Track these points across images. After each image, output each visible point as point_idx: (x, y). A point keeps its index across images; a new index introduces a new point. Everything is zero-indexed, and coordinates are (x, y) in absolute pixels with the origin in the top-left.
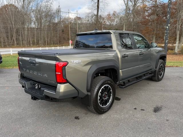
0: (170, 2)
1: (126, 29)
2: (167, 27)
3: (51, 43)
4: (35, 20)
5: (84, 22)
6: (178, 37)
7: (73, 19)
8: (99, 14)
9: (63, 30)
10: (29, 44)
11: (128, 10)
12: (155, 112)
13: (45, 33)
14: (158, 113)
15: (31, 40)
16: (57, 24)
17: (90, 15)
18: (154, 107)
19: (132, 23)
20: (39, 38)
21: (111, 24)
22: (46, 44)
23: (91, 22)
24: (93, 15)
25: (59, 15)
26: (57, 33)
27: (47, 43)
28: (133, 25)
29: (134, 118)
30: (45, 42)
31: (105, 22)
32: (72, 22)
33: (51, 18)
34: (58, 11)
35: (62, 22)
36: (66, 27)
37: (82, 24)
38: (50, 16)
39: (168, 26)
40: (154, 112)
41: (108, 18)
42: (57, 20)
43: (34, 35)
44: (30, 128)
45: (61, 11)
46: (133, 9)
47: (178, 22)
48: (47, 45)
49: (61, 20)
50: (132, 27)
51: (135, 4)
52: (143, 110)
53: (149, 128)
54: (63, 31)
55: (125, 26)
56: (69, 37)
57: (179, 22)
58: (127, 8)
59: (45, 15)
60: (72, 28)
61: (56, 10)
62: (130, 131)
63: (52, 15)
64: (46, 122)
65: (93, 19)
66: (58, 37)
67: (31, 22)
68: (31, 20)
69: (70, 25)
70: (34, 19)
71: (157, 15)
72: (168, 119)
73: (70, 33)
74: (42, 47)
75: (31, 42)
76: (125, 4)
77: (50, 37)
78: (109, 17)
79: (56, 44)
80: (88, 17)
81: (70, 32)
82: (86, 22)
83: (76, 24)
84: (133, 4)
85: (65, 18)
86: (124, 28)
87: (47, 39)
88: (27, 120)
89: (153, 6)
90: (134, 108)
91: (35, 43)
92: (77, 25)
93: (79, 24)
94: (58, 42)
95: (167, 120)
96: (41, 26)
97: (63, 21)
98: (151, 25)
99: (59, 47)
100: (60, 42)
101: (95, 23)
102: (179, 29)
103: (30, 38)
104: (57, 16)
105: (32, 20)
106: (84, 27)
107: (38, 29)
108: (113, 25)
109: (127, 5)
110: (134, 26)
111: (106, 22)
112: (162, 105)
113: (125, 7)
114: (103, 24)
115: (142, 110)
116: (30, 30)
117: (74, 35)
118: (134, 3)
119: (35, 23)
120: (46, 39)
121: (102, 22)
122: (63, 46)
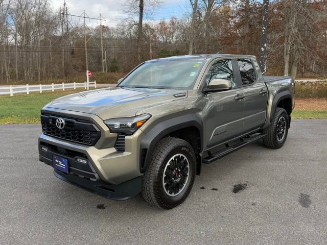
0: (266, 4)
1: (196, 51)
2: (263, 49)
3: (47, 76)
4: (15, 29)
5: (115, 36)
6: (287, 66)
7: (92, 29)
8: (144, 22)
9: (73, 50)
10: (4, 77)
11: (198, 15)
12: (235, 193)
13: (35, 56)
14: (240, 194)
15: (6, 69)
16: (60, 38)
17: (127, 23)
18: (234, 185)
19: (205, 39)
20: (25, 67)
21: (166, 41)
22: (38, 78)
23: (129, 37)
24: (133, 23)
25: (66, 21)
26: (61, 57)
27: (41, 76)
28: (206, 44)
29: (198, 203)
30: (37, 74)
31: (155, 36)
32: (91, 34)
33: (49, 26)
34: (64, 13)
35: (72, 35)
36: (80, 44)
37: (110, 39)
38: (47, 23)
39: (264, 47)
40: (233, 192)
41: (161, 29)
42: (61, 31)
43: (13, 60)
44: (15, 227)
45: (68, 13)
46: (207, 14)
47: (286, 40)
48: (41, 79)
49: (70, 31)
50: (206, 47)
51: (210, 6)
52: (216, 190)
53: (222, 217)
54: (73, 53)
55: (191, 46)
56: (86, 64)
57: (288, 39)
58: (196, 12)
59: (36, 20)
60: (92, 48)
61: (59, 11)
62: (192, 223)
63: (52, 22)
64: (46, 216)
65: (132, 31)
66: (63, 64)
67: (8, 35)
68: (6, 29)
69: (87, 41)
70: (14, 27)
71: (250, 26)
72: (255, 201)
73: (86, 57)
74: (29, 84)
75: (7, 75)
76: (192, 5)
77: (47, 65)
78: (163, 28)
79: (58, 78)
80: (124, 26)
81: (88, 55)
82: (120, 35)
83: (99, 39)
84: (207, 4)
85: (77, 27)
86: (191, 49)
87: (41, 67)
88: (10, 214)
89: (242, 10)
90: (201, 186)
91: (16, 75)
92: (102, 41)
93: (104, 39)
94: (64, 75)
95: (253, 204)
96: (28, 42)
97: (72, 33)
98: (240, 44)
99: (65, 83)
100: (66, 75)
101: (135, 39)
102: (289, 52)
103: (6, 66)
104: (60, 24)
105: (10, 31)
106: (114, 45)
107: (21, 47)
108: (170, 42)
109: (195, 6)
110: (208, 45)
111: (156, 38)
112: (248, 181)
113: (191, 10)
114: (152, 41)
115: (213, 189)
116: (5, 50)
117: (96, 61)
118: (209, 3)
119: (16, 35)
120: (39, 68)
121: (149, 38)
122: (73, 82)
